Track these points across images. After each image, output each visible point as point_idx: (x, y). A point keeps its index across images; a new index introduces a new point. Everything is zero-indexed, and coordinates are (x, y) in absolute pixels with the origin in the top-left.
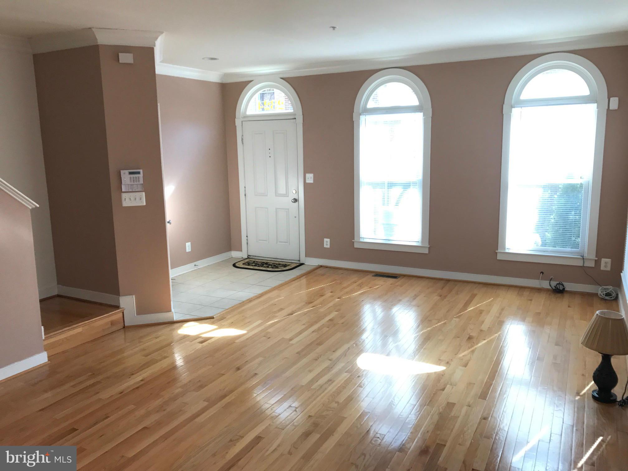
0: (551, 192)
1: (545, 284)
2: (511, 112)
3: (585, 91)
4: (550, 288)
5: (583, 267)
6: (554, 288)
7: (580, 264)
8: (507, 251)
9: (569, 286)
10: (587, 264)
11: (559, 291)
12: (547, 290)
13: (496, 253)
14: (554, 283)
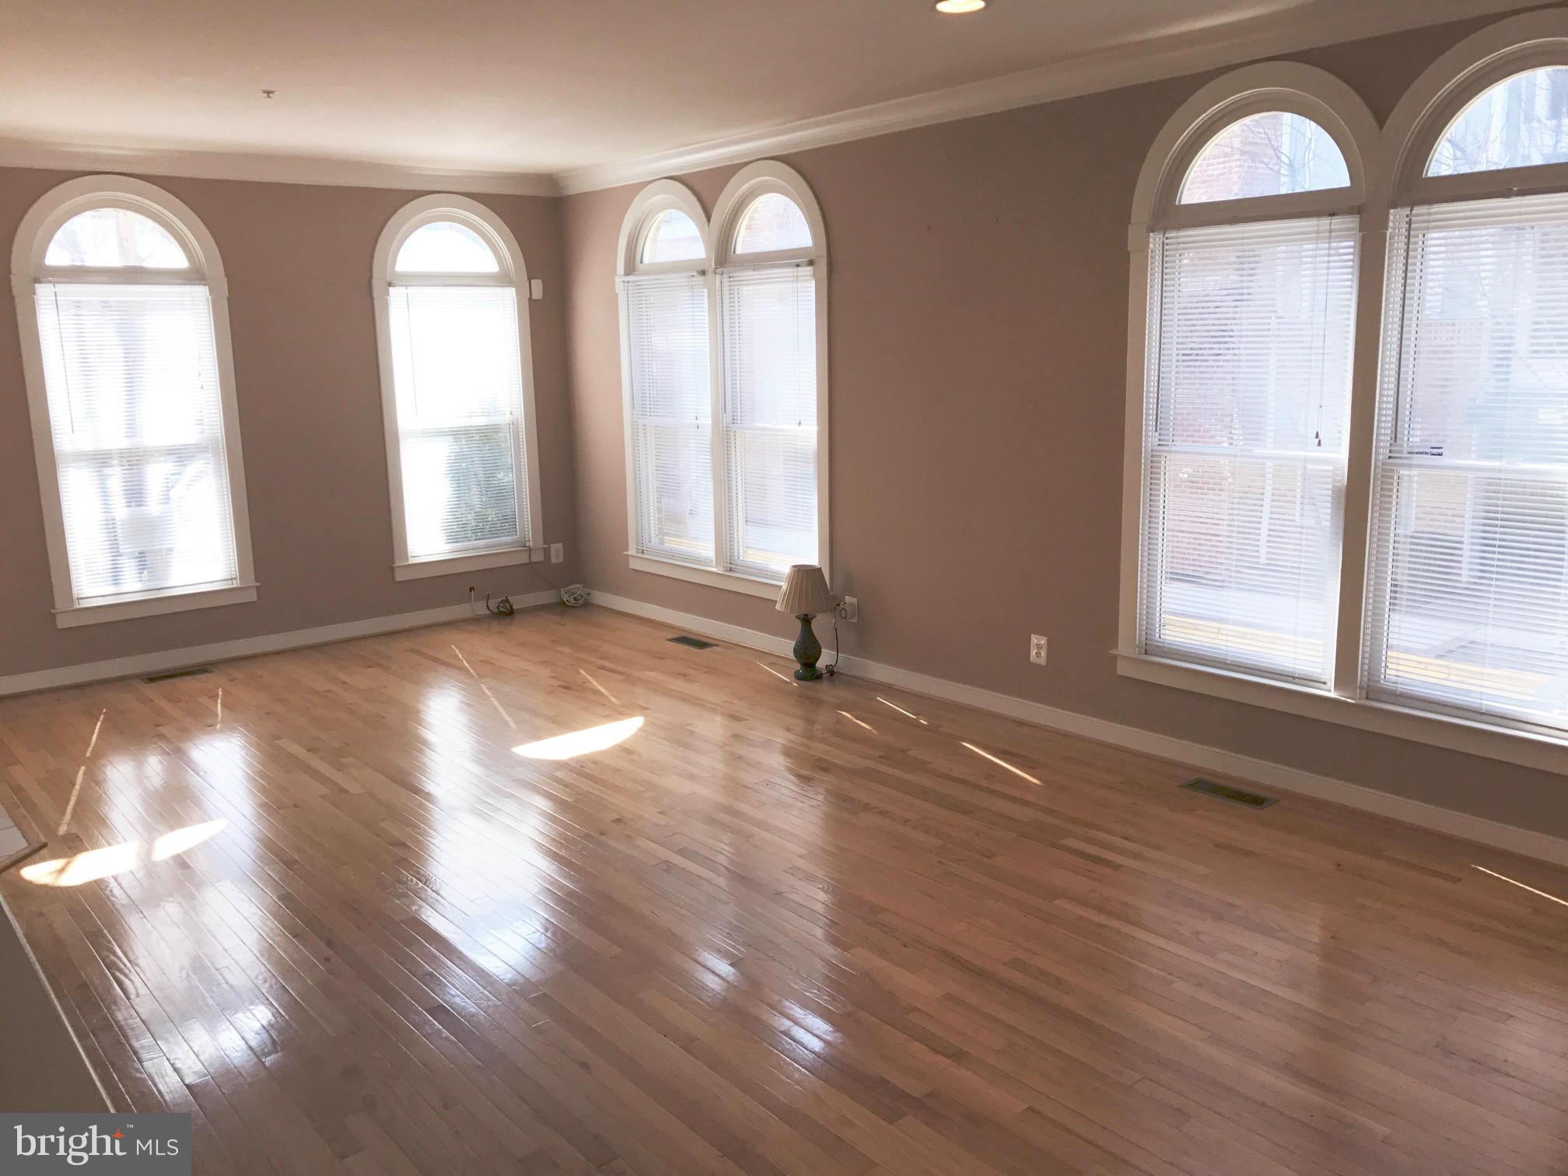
0: (466, 441)
1: (481, 608)
2: (388, 294)
3: (491, 265)
4: (488, 612)
5: (530, 564)
6: (496, 611)
7: (524, 559)
8: (412, 561)
9: (518, 602)
10: (534, 559)
11: (506, 613)
12: (486, 617)
13: (393, 569)
14: (493, 603)
